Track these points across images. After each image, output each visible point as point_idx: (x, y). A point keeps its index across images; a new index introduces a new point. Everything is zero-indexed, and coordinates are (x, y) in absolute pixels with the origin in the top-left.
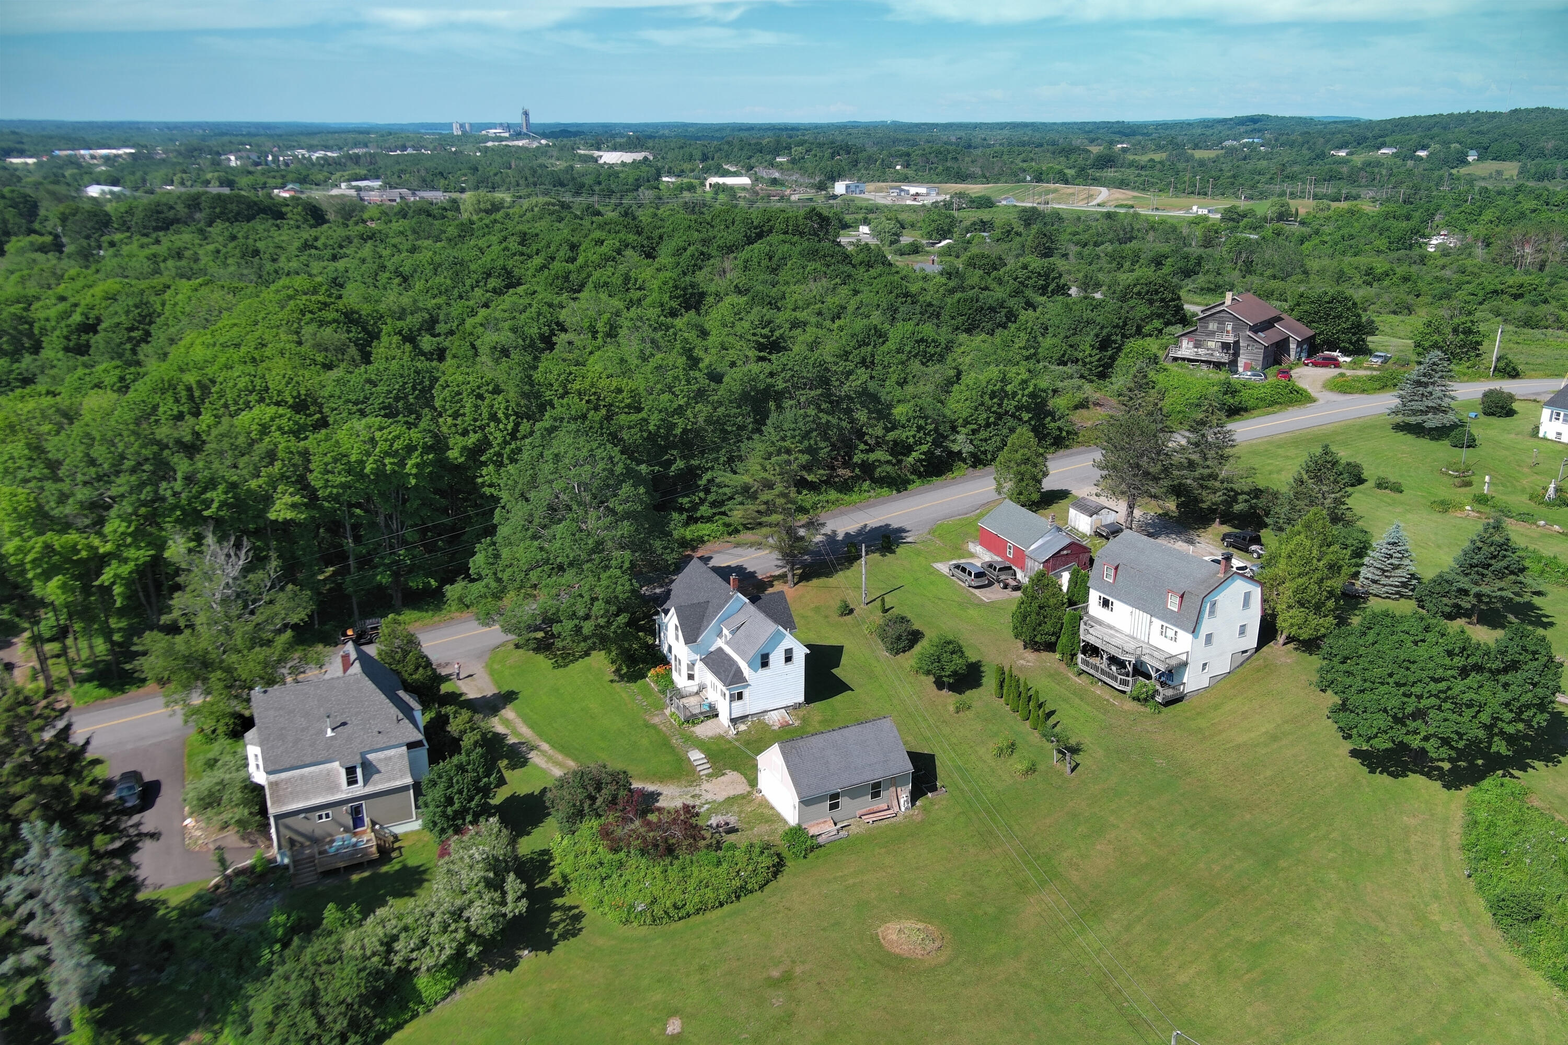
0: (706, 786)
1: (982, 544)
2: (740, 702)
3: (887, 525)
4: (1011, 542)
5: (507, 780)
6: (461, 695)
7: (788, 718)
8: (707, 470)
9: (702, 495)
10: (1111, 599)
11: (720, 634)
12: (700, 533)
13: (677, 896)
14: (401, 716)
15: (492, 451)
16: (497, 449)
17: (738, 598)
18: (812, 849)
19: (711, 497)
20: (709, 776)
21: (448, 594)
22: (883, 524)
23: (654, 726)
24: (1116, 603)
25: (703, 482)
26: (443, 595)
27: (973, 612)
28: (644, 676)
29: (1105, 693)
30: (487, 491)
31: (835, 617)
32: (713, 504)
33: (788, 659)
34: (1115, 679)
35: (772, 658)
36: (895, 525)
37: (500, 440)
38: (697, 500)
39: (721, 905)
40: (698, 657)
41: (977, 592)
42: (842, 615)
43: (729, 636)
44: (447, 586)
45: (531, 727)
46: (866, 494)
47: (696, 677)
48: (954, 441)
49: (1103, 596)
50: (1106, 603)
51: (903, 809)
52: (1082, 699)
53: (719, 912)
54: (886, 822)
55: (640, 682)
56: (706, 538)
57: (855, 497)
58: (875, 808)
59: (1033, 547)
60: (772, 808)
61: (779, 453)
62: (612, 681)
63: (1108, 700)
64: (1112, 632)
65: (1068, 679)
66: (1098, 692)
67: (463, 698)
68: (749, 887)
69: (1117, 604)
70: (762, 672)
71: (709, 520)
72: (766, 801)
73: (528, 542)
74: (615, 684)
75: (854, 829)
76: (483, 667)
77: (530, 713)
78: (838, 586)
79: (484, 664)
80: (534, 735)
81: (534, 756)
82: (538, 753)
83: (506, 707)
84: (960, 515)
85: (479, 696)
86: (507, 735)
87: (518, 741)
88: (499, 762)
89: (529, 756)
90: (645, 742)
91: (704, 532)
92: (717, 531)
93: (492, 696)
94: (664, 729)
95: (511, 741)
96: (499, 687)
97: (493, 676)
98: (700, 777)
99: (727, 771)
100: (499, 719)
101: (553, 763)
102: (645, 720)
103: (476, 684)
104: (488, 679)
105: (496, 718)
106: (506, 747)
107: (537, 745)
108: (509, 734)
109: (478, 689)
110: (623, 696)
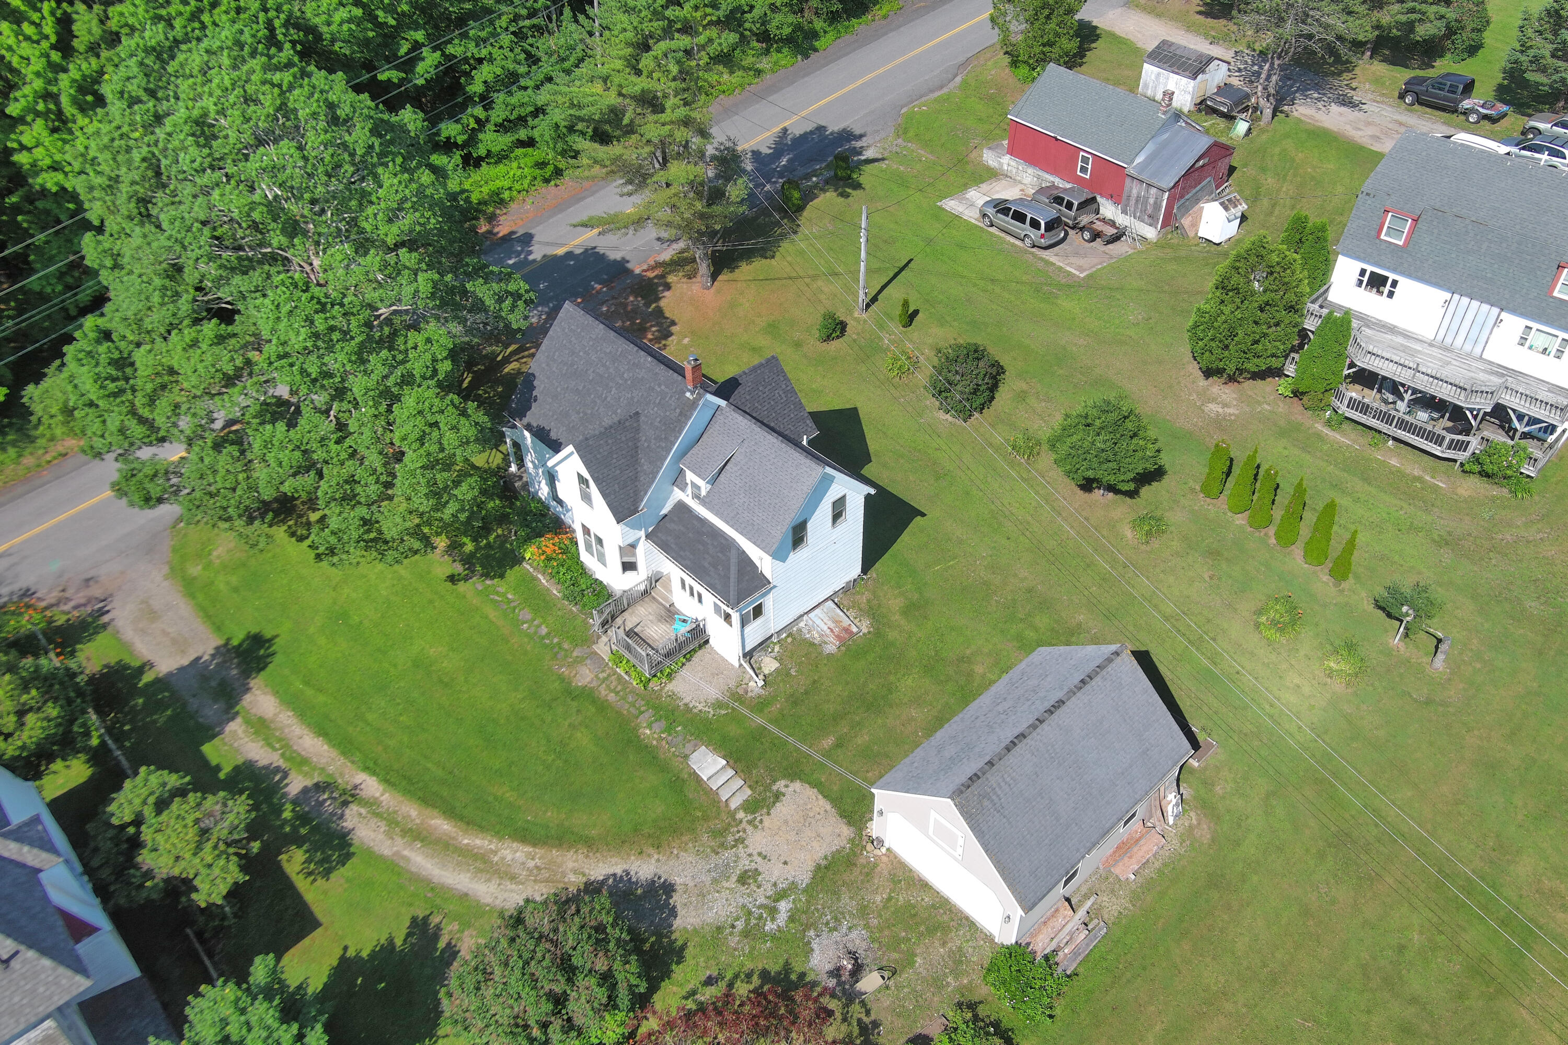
0: (757, 841)
1: (1012, 151)
2: (759, 622)
3: (821, 129)
4: (1088, 150)
5: (318, 911)
6: (140, 670)
7: (846, 622)
8: (480, 61)
9: (479, 111)
10: (1392, 276)
11: (678, 480)
15: (27, 90)
16: (38, 84)
17: (707, 404)
18: (1058, 990)
20: (751, 806)
21: (37, 409)
22: (809, 127)
23: (587, 695)
24: (1403, 282)
25: (476, 88)
27: (1068, 305)
28: (518, 560)
29: (1413, 467)
31: (814, 344)
33: (837, 515)
34: (1439, 441)
35: (811, 526)
36: (834, 126)
37: (38, 65)
40: (642, 533)
41: (1045, 254)
42: (828, 338)
43: (704, 488)
44: (30, 389)
45: (322, 732)
47: (641, 564)
49: (1370, 268)
50: (1377, 282)
54: (1155, 863)
55: (512, 574)
59: (1139, 159)
60: (925, 886)
62: (452, 579)
63: (1419, 479)
64: (1400, 340)
65: (1319, 436)
66: (1394, 462)
67: (147, 678)
69: (1406, 286)
70: (797, 557)
71: (501, 157)
72: (903, 866)
73: (189, 334)
74: (462, 587)
75: (1108, 905)
76: (166, 578)
77: (309, 692)
78: (794, 274)
79: (166, 569)
80: (334, 753)
81: (356, 820)
82: (363, 811)
83: (252, 683)
84: (932, 91)
85: (185, 662)
86: (278, 769)
87: (309, 783)
88: (283, 857)
89: (348, 824)
90: (583, 738)
91: (499, 184)
92: (523, 177)
93: (213, 656)
94: (612, 697)
95: (296, 785)
96: (219, 629)
97: (192, 596)
98: (732, 814)
99: (780, 785)
100: (248, 722)
101: (405, 832)
102: (561, 678)
103: (165, 633)
104: (184, 608)
105: (239, 720)
106: (289, 806)
107: (356, 787)
108: (281, 763)
109: (174, 642)
110: (491, 616)
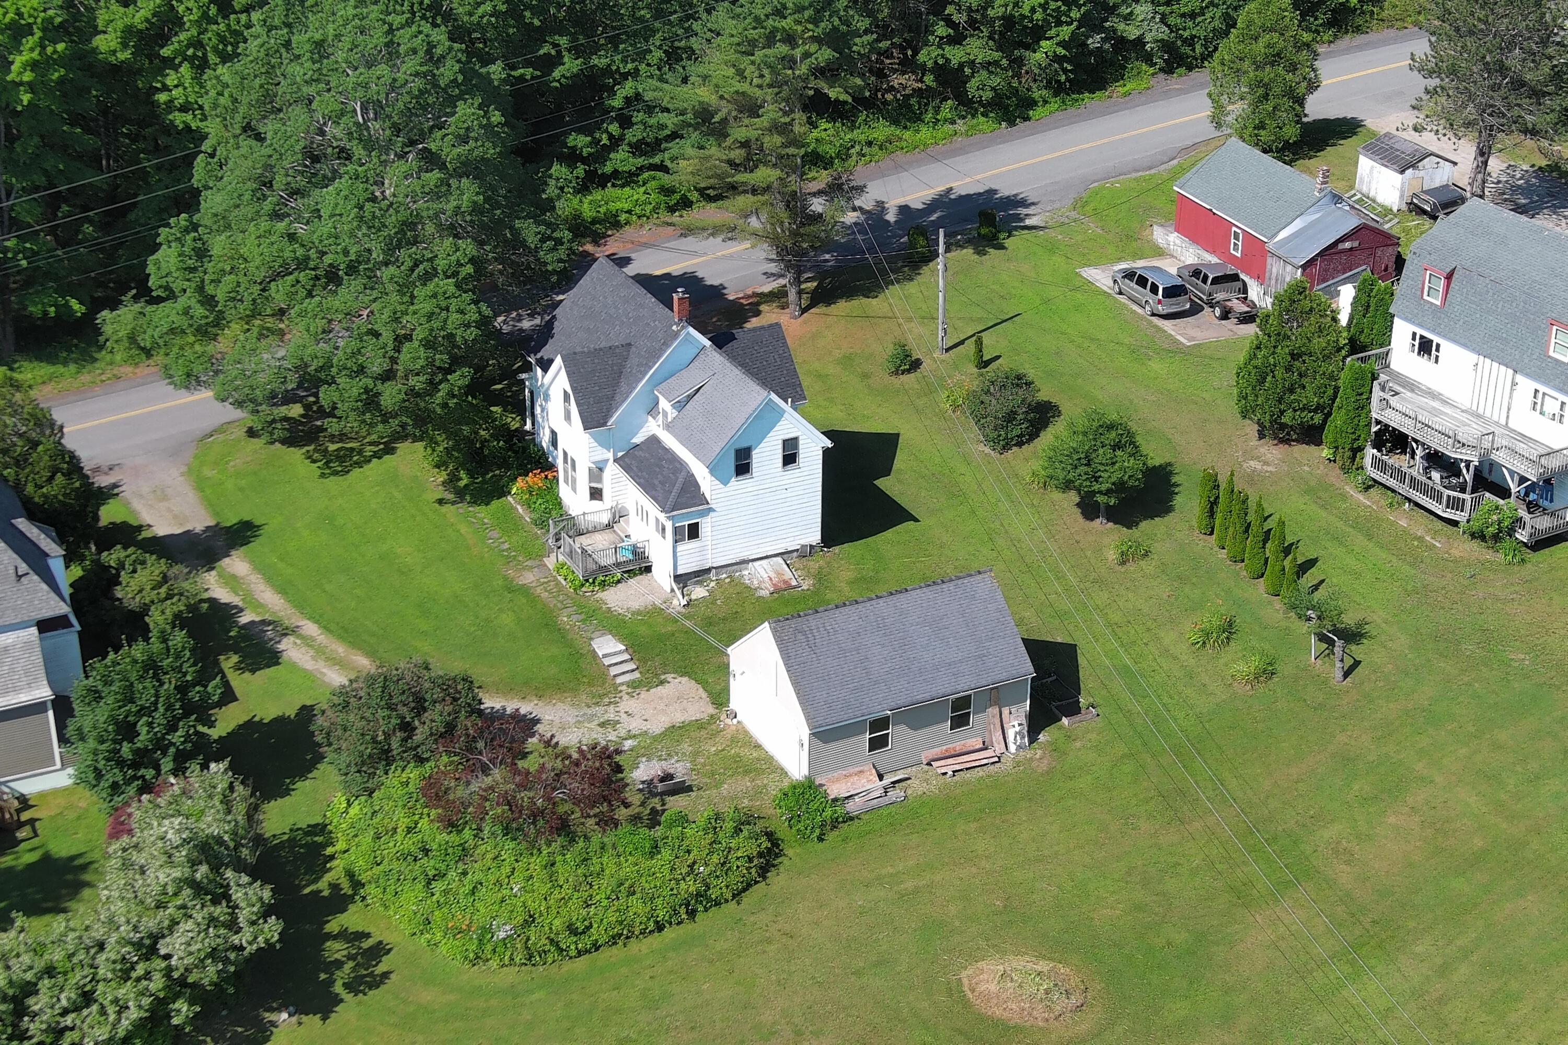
0: (627, 703)
1: (1180, 227)
2: (693, 544)
3: (992, 192)
4: (1240, 225)
5: (240, 692)
6: (139, 528)
7: (788, 574)
10: (1436, 339)
11: (653, 409)
12: (613, 207)
13: (575, 912)
14: (23, 567)
17: (689, 338)
18: (835, 823)
19: (634, 134)
20: (634, 685)
21: (108, 329)
23: (525, 590)
24: (1446, 346)
25: (616, 102)
26: (98, 331)
27: (1158, 366)
28: (503, 492)
29: (1419, 526)
30: (178, 118)
31: (882, 377)
32: (638, 148)
33: (790, 459)
34: (1438, 497)
35: (757, 457)
36: (1006, 190)
38: (605, 140)
39: (660, 928)
40: (610, 455)
41: (1167, 325)
42: (897, 372)
43: (672, 413)
44: (105, 313)
45: (282, 590)
46: (948, 128)
47: (606, 493)
48: (1128, 18)
49: (1420, 332)
50: (1425, 347)
51: (1013, 748)
52: (1370, 537)
53: (655, 941)
54: (980, 772)
55: (495, 504)
56: (623, 217)
57: (925, 133)
58: (958, 746)
59: (1283, 235)
60: (758, 746)
61: (770, 41)
62: (441, 502)
63: (1421, 539)
64: (1436, 404)
65: (1344, 496)
66: (1404, 523)
67: (145, 534)
68: (714, 894)
69: (1448, 349)
70: (738, 485)
71: (629, 179)
72: (746, 732)
73: (264, 224)
74: (445, 509)
75: (916, 787)
76: (182, 474)
77: (281, 565)
78: (890, 315)
79: (184, 469)
80: (287, 605)
81: (290, 646)
82: (298, 642)
83: (233, 553)
84: (1137, 171)
85: (178, 531)
86: (236, 607)
87: (257, 619)
88: (222, 658)
89: (281, 647)
90: (507, 619)
91: (619, 205)
92: (646, 203)
93: (204, 531)
94: (545, 595)
95: (244, 619)
96: (217, 514)
97: (201, 490)
98: (616, 687)
99: (669, 677)
100: (220, 576)
101: (327, 659)
102: (506, 578)
103: (169, 510)
104: (191, 496)
105: (213, 573)
106: (236, 629)
107: (298, 627)
108: (240, 604)
109: (175, 517)
110: (462, 531)
